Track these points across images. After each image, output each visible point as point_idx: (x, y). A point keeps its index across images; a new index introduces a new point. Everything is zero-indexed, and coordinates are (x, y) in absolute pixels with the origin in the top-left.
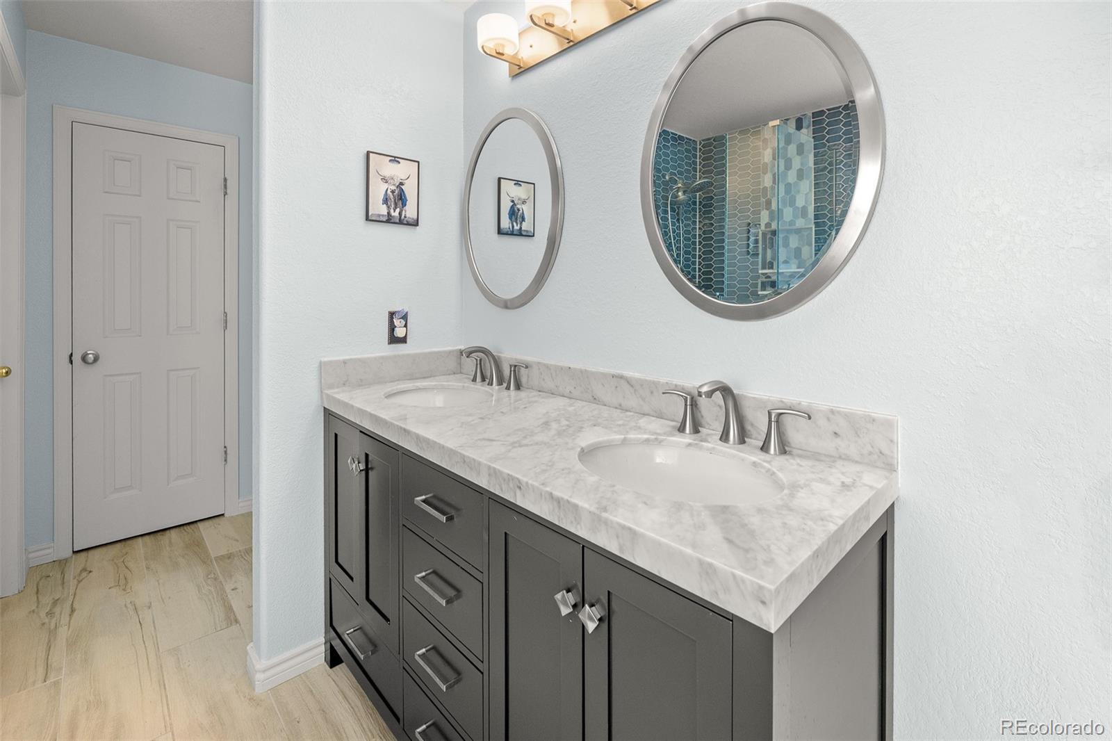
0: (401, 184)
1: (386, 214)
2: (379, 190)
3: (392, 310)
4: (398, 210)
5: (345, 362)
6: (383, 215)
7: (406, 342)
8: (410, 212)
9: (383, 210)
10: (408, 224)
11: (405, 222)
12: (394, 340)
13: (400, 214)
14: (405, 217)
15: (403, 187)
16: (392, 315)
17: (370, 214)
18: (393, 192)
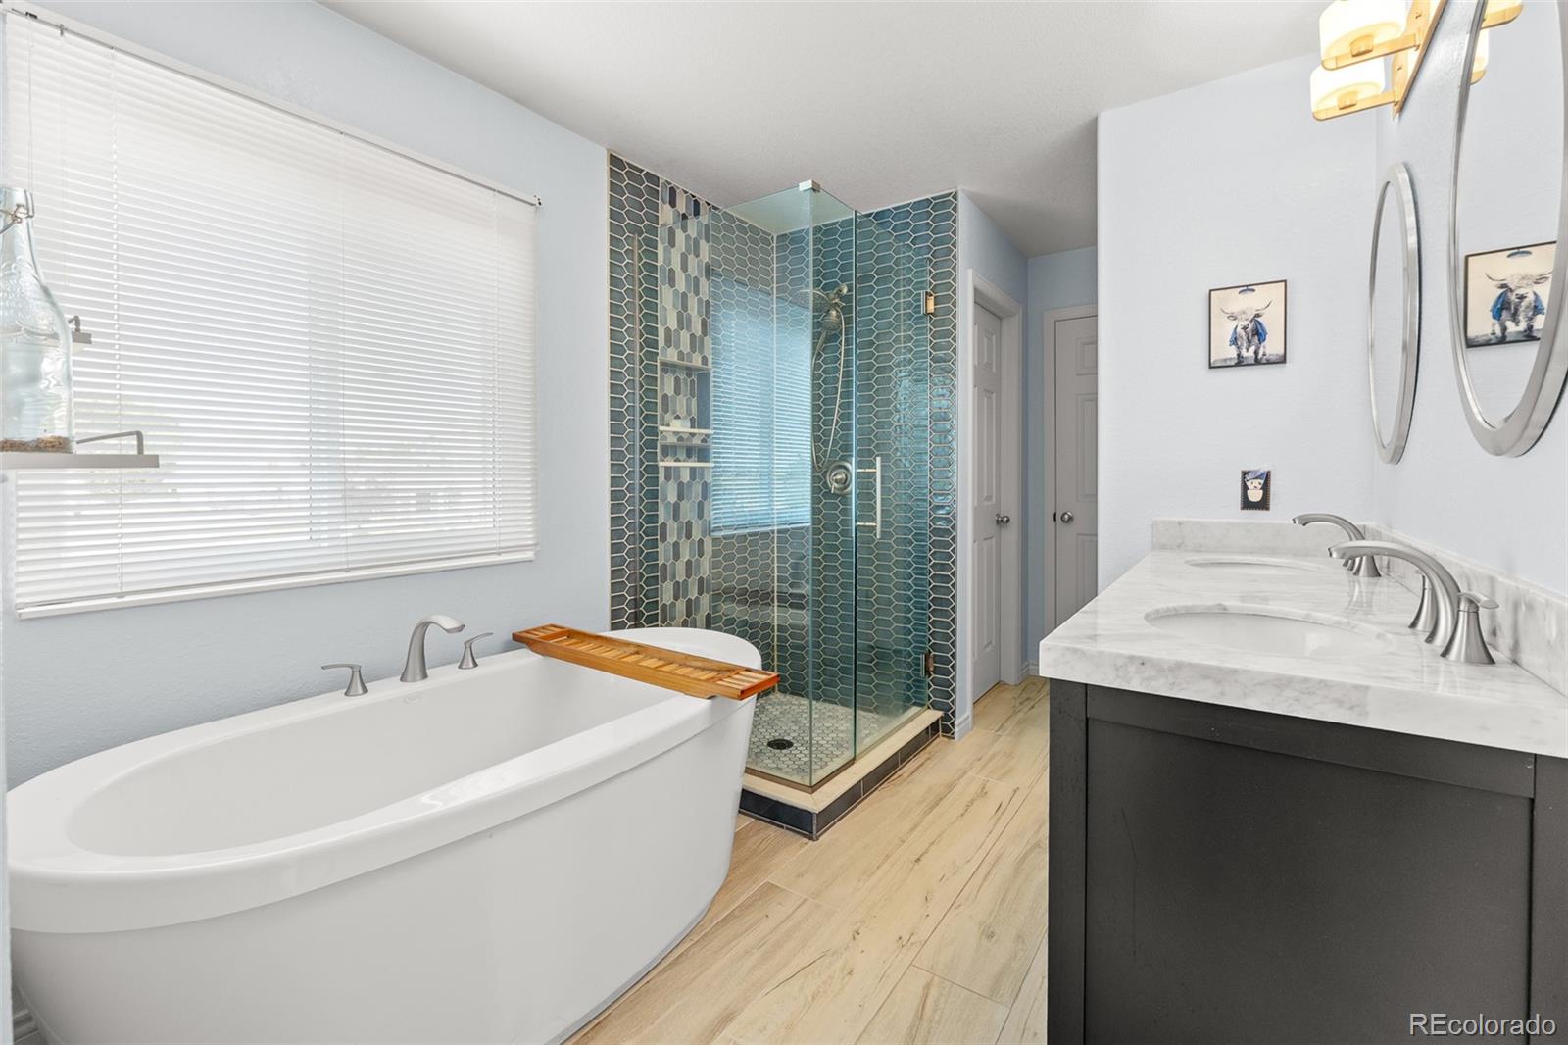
0: (1258, 315)
1: (1235, 356)
2: (1224, 330)
3: (1246, 469)
4: (1253, 349)
5: (1180, 524)
6: (1230, 359)
7: (1267, 508)
8: (1272, 347)
9: (1232, 352)
10: (1269, 362)
11: (1264, 361)
12: (1247, 504)
13: (1256, 353)
14: (1264, 355)
15: (1259, 319)
16: (1245, 473)
17: (1212, 361)
18: (1245, 328)
